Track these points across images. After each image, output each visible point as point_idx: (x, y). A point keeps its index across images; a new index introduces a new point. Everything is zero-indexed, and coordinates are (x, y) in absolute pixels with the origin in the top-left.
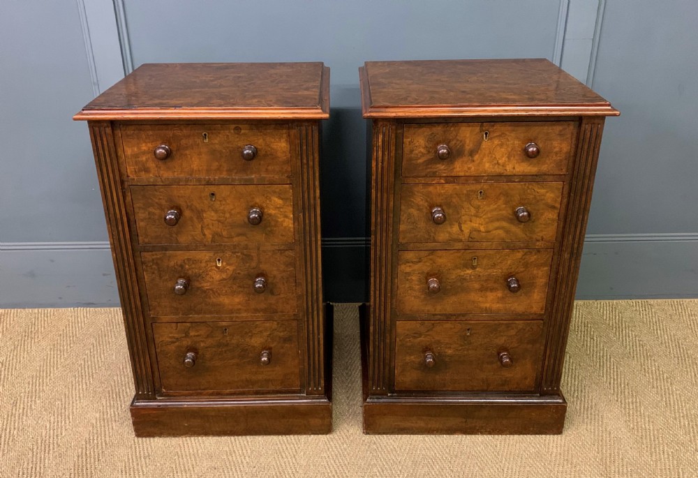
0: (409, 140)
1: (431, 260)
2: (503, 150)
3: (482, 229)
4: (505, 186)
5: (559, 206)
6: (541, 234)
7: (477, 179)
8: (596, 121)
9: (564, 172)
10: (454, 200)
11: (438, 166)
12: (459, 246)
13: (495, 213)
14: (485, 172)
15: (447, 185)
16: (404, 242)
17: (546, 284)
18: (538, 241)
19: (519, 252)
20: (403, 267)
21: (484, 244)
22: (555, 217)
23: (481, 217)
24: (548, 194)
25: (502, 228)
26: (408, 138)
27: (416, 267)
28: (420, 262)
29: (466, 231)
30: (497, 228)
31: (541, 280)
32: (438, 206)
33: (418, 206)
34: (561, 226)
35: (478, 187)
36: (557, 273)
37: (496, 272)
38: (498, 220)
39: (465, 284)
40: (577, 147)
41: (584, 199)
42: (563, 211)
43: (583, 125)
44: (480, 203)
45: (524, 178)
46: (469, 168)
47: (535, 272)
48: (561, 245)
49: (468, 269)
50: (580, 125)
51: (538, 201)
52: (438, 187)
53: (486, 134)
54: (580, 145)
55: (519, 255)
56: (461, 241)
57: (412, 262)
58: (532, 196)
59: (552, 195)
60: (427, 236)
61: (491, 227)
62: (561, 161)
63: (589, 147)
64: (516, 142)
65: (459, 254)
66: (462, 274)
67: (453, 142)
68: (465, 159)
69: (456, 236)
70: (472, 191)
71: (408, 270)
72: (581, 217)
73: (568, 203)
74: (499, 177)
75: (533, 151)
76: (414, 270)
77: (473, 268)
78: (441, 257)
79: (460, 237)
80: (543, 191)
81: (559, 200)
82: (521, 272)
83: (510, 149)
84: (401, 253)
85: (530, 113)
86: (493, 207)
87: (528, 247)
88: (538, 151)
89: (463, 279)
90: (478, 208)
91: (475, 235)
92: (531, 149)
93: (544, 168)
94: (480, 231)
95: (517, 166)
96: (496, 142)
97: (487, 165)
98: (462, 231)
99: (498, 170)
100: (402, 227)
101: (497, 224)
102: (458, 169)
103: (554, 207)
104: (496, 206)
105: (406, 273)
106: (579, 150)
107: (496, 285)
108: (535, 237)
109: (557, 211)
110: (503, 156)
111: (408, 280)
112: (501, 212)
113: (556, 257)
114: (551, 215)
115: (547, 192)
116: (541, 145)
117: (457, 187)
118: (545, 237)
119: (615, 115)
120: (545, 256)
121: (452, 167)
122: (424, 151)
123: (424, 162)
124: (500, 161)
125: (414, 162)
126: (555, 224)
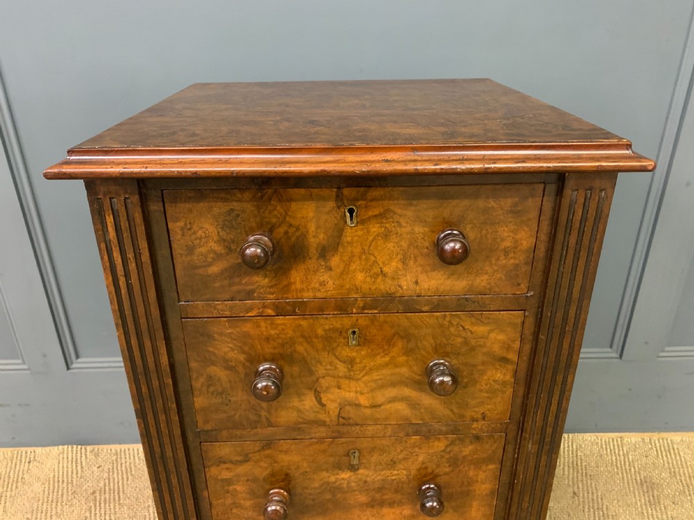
0: (181, 224)
1: (268, 456)
2: (390, 245)
3: (363, 400)
4: (402, 320)
5: (515, 358)
6: (481, 410)
7: (342, 307)
8: (597, 183)
9: (523, 290)
10: (300, 348)
11: (256, 278)
12: (322, 432)
13: (386, 372)
14: (357, 290)
15: (280, 320)
16: (208, 427)
17: (492, 493)
18: (474, 420)
19: (439, 439)
20: (214, 470)
21: (370, 428)
22: (509, 377)
23: (357, 380)
24: (493, 335)
25: (404, 399)
26: (177, 220)
27: (241, 469)
28: (248, 461)
29: (333, 407)
30: (393, 400)
31: (483, 486)
32: (266, 360)
33: (226, 361)
34: (521, 393)
35: (346, 321)
36: (514, 474)
37: (399, 474)
38: (393, 385)
39: (339, 496)
40: (552, 238)
42: (524, 366)
43: (568, 192)
44: (354, 354)
45: (440, 305)
46: (323, 284)
47: (471, 473)
48: (521, 428)
49: (343, 471)
50: (560, 192)
51: (473, 349)
52: (263, 324)
53: (351, 211)
54: (560, 236)
55: (439, 445)
56: (324, 424)
57: (231, 462)
58: (459, 340)
59: (501, 337)
60: (253, 417)
61: (380, 397)
62: (516, 266)
63: (579, 242)
64: (417, 229)
65: (323, 447)
66: (332, 479)
67: (282, 230)
68: (312, 263)
69: (311, 416)
70: (334, 330)
71: (226, 475)
72: (560, 378)
73: (534, 351)
74: (386, 303)
75: (454, 250)
76: (238, 476)
77: (353, 468)
78: (286, 452)
79: (322, 417)
80: (481, 329)
81: (517, 345)
82: (446, 474)
83: (404, 244)
84: (205, 446)
85: (444, 166)
86: (380, 360)
87: (457, 431)
88: (466, 250)
89: (334, 489)
90: (351, 362)
91: (351, 412)
92: (449, 246)
93: (481, 281)
94: (358, 405)
95: (422, 278)
96: (375, 228)
97: (360, 277)
98: (324, 405)
99: (384, 286)
100: (199, 402)
101: (392, 392)
102: (298, 286)
103: (504, 360)
104: (387, 359)
105: (222, 480)
106: (558, 247)
107: (398, 497)
108: (469, 413)
109: (511, 367)
110: (391, 259)
111: (228, 492)
112: (397, 370)
113: (510, 448)
114: (502, 375)
115: (491, 331)
116: (471, 235)
117: (304, 323)
118: (488, 414)
119: (643, 169)
120: (492, 447)
121: (285, 283)
122: (218, 248)
123: (222, 272)
124: (386, 269)
125: (201, 271)
126: (509, 391)
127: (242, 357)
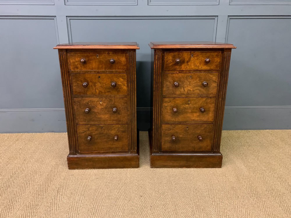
0: (166, 57)
1: (174, 101)
2: (198, 61)
4: (199, 74)
6: (211, 92)
7: (190, 71)
9: (218, 69)
10: (182, 79)
11: (176, 66)
12: (184, 96)
13: (196, 84)
14: (192, 69)
15: (179, 74)
16: (165, 94)
17: (214, 110)
20: (164, 104)
21: (192, 95)
22: (216, 85)
23: (191, 85)
24: (213, 77)
25: (198, 89)
26: (166, 56)
27: (169, 104)
28: (170, 102)
30: (196, 90)
31: (212, 109)
32: (176, 81)
33: (170, 81)
34: (218, 89)
35: (190, 74)
36: (218, 106)
37: (196, 106)
38: (197, 86)
40: (222, 60)
41: (225, 79)
42: (219, 83)
44: (190, 80)
45: (205, 71)
46: (187, 67)
47: (210, 106)
48: (219, 96)
49: (187, 105)
50: (223, 52)
51: (210, 80)
52: (176, 75)
53: (192, 55)
54: (224, 59)
55: (204, 99)
57: (168, 102)
58: (208, 78)
59: (215, 77)
60: (173, 92)
61: (194, 89)
62: (217, 65)
63: (226, 60)
64: (202, 58)
65: (184, 99)
66: (185, 106)
67: (181, 58)
68: (186, 64)
69: (182, 93)
70: (187, 76)
71: (166, 105)
72: (225, 85)
73: (220, 80)
74: (197, 71)
76: (168, 105)
77: (189, 104)
78: (177, 100)
79: (184, 93)
80: (211, 76)
81: (217, 79)
82: (205, 106)
83: (200, 61)
84: (164, 99)
85: (207, 47)
86: (195, 82)
87: (207, 97)
88: (210, 61)
89: (185, 109)
90: (190, 82)
91: (189, 92)
92: (207, 60)
93: (212, 68)
94: (191, 91)
95: (203, 67)
96: (196, 58)
97: (193, 66)
98: (185, 90)
99: (196, 68)
100: (164, 89)
101: (196, 88)
102: (183, 68)
103: (216, 82)
107: (196, 111)
108: (209, 93)
109: (217, 83)
110: (198, 63)
111: (166, 109)
112: (198, 84)
113: (217, 100)
115: (213, 76)
117: (183, 74)
118: (213, 93)
119: (235, 48)
120: (213, 100)
121: (181, 67)
122: (171, 61)
123: (172, 65)
124: (197, 65)
125: (168, 65)
126: (216, 88)
127: (172, 81)
